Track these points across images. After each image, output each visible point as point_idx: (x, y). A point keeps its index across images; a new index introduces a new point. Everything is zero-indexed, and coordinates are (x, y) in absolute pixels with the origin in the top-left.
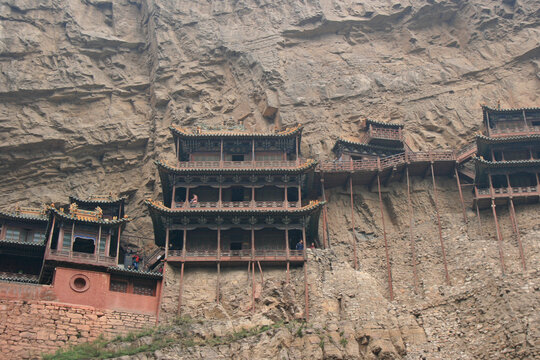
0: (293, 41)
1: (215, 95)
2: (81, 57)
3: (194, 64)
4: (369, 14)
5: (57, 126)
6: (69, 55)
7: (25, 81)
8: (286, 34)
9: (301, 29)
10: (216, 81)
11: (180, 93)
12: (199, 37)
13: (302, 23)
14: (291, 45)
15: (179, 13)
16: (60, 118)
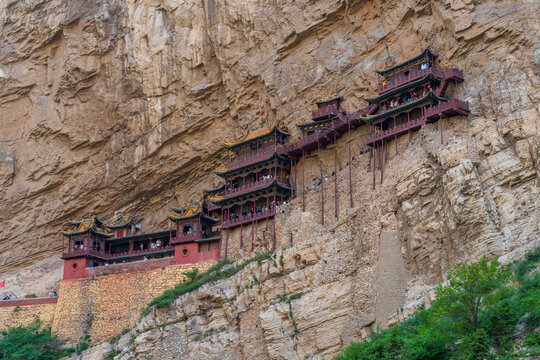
0: (285, 54)
1: (256, 104)
2: (195, 104)
3: (242, 89)
4: (324, 15)
5: (194, 149)
6: (190, 105)
7: (174, 130)
8: (279, 52)
9: (286, 45)
10: (254, 95)
11: (240, 109)
12: (241, 70)
13: (286, 40)
14: (285, 57)
15: (230, 58)
16: (194, 143)
